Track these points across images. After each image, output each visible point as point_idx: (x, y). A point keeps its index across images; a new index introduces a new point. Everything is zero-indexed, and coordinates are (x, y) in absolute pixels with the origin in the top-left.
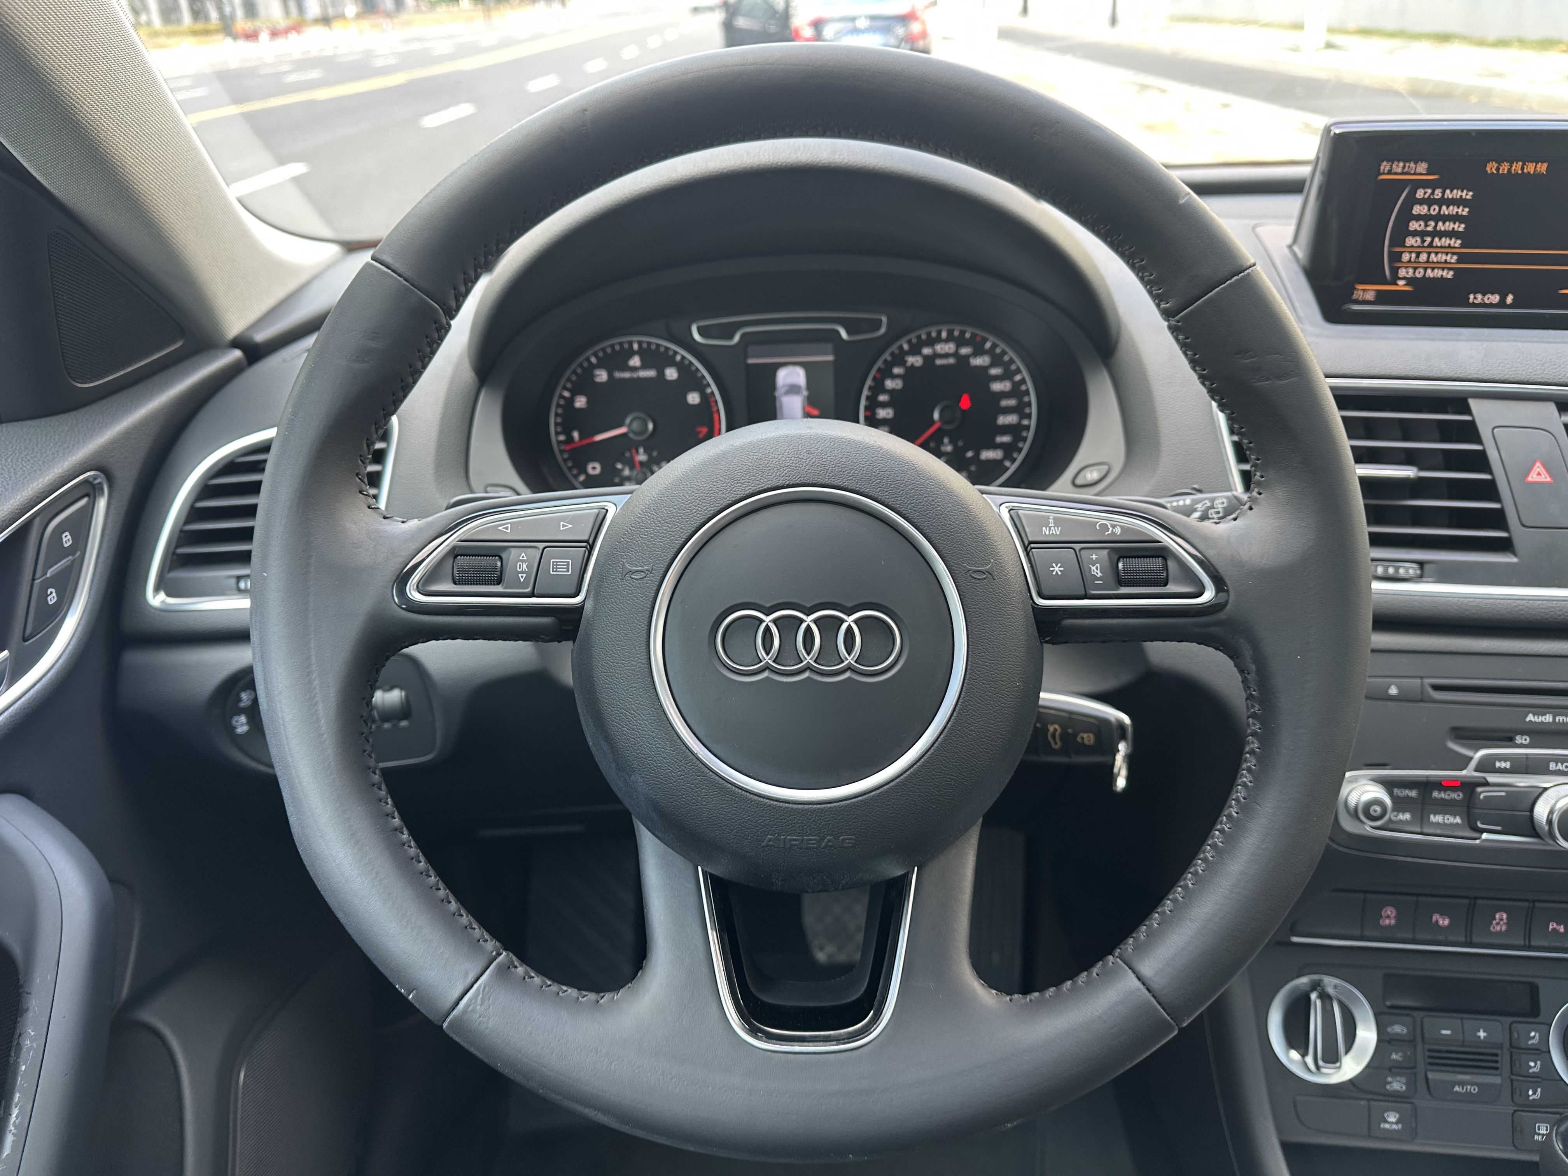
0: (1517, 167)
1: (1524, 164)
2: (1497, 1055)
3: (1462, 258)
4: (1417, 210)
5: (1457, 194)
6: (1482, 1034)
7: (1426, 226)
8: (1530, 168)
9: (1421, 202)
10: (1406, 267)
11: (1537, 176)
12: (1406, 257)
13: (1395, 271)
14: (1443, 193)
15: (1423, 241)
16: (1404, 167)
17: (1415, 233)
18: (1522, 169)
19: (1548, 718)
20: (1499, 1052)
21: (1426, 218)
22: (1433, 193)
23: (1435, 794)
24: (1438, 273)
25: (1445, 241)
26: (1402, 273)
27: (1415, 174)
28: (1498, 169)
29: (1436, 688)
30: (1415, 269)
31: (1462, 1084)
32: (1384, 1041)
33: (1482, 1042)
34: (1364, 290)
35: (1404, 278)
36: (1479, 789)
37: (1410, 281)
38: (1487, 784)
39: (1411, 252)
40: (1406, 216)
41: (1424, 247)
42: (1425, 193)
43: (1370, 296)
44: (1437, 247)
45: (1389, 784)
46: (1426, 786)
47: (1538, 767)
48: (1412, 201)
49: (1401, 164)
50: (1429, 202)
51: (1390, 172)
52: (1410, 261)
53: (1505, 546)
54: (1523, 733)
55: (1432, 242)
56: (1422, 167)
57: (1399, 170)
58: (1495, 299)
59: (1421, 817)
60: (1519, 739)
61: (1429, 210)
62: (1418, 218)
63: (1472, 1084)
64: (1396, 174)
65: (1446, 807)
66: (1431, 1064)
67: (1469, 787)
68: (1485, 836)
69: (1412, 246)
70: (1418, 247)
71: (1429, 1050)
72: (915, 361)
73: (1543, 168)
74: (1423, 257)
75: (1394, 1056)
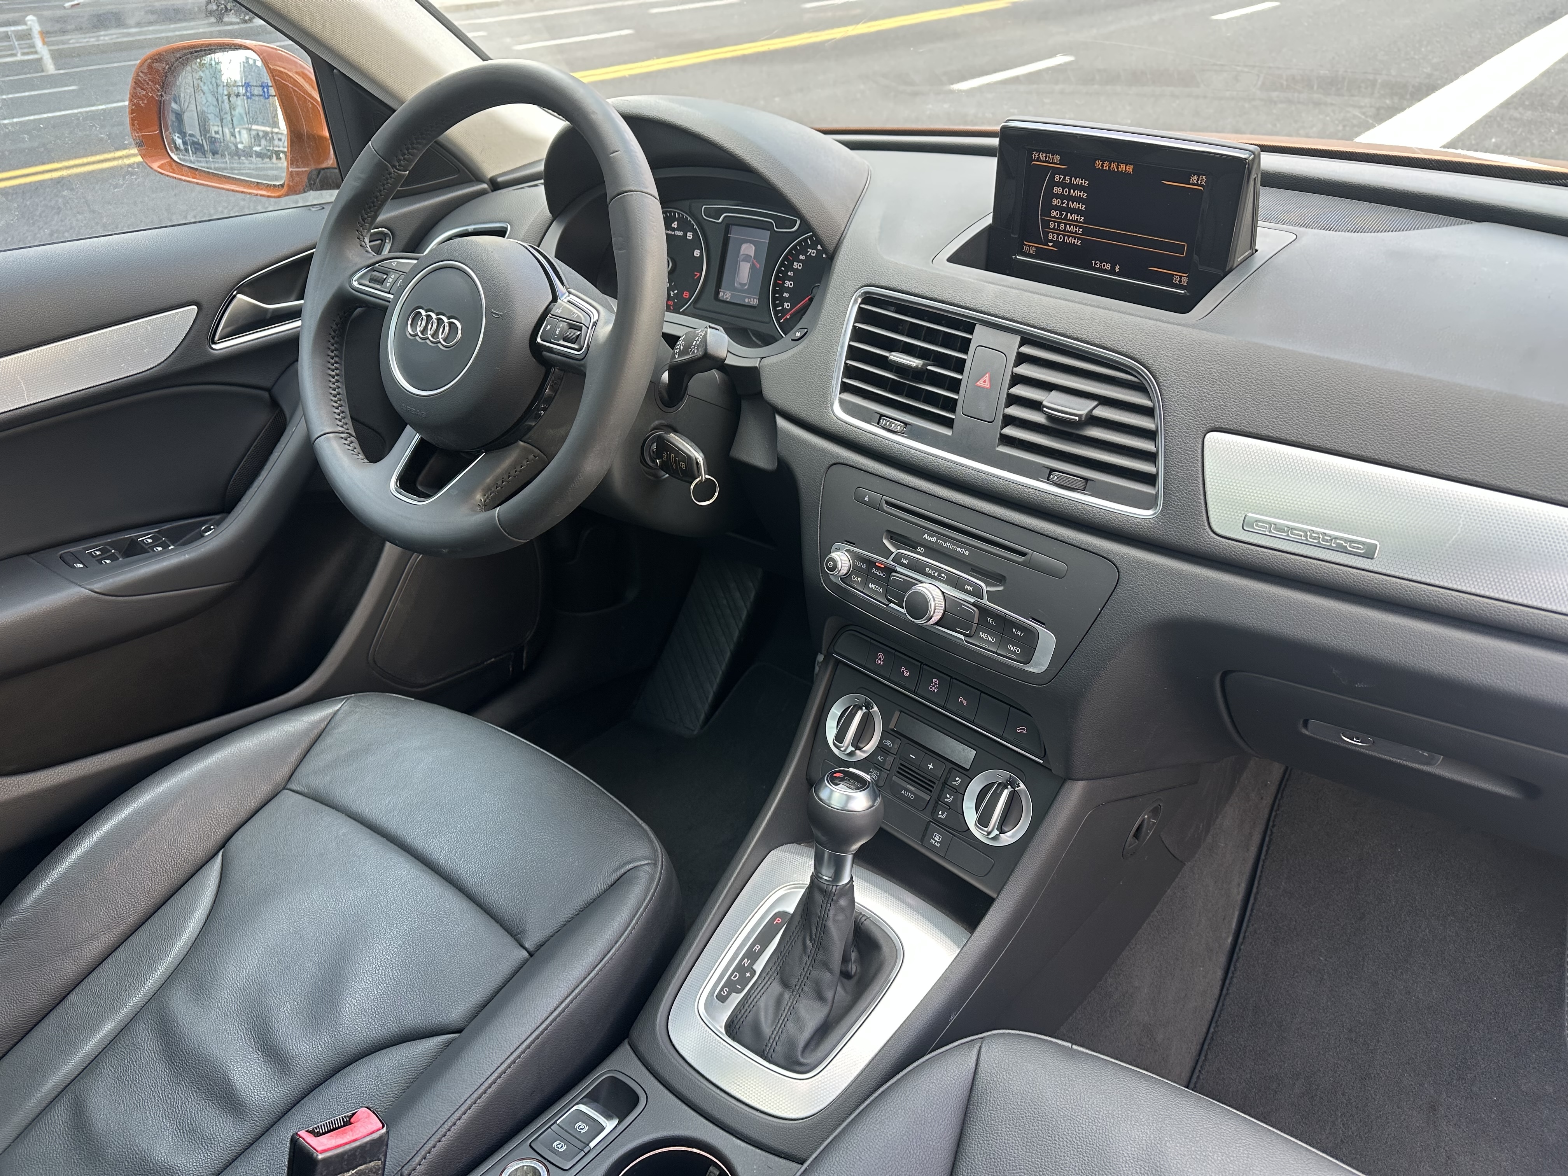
0: (1114, 166)
1: (1118, 165)
2: (935, 783)
3: (1086, 231)
4: (1057, 190)
5: (1078, 181)
6: (931, 766)
7: (1062, 203)
8: (1122, 167)
9: (1059, 184)
10: (1053, 233)
11: (1127, 174)
12: (1052, 225)
13: (1046, 234)
14: (1071, 180)
15: (1061, 215)
16: (1046, 158)
17: (1056, 208)
18: (1117, 168)
19: (934, 539)
20: (937, 782)
21: (1061, 197)
22: (1064, 179)
23: (874, 570)
24: (1071, 240)
25: (1074, 217)
26: (1050, 236)
27: (1052, 163)
28: (1102, 166)
29: (887, 503)
30: (1058, 235)
31: (907, 790)
32: (880, 748)
33: (929, 771)
34: (1029, 246)
35: (1051, 241)
36: (893, 574)
37: (1056, 244)
38: (896, 572)
39: (1055, 222)
40: (1050, 195)
41: (1061, 219)
42: (1060, 178)
43: (1033, 251)
44: (1069, 220)
45: (856, 557)
46: (871, 563)
47: (919, 568)
48: (1052, 184)
49: (1044, 155)
50: (1063, 185)
51: (1038, 160)
52: (1054, 229)
53: (948, 423)
54: (922, 546)
55: (1066, 215)
56: (1057, 158)
57: (1044, 159)
58: (1108, 266)
59: (865, 584)
60: (919, 549)
61: (1063, 191)
62: (1057, 196)
63: (912, 793)
64: (1041, 161)
65: (878, 580)
66: (898, 772)
67: (890, 570)
68: (892, 605)
69: (1055, 217)
70: (1058, 218)
71: (901, 764)
72: (812, 252)
73: (1130, 168)
74: (1062, 227)
75: (879, 758)
